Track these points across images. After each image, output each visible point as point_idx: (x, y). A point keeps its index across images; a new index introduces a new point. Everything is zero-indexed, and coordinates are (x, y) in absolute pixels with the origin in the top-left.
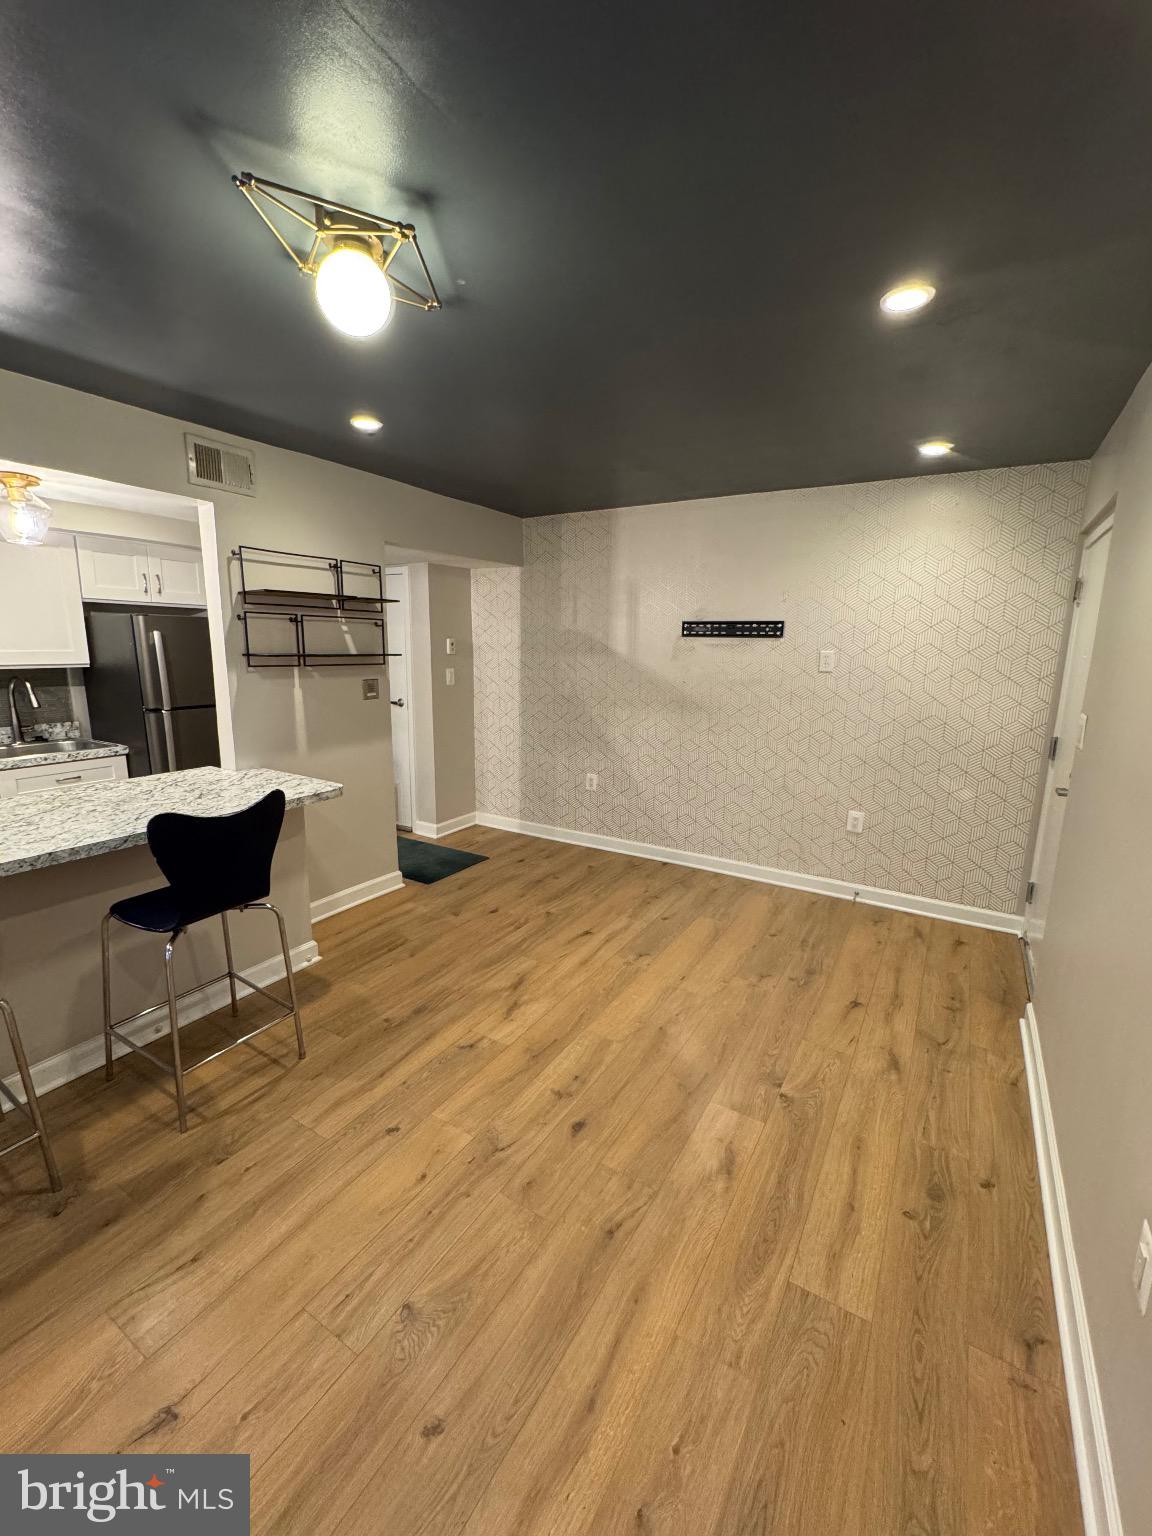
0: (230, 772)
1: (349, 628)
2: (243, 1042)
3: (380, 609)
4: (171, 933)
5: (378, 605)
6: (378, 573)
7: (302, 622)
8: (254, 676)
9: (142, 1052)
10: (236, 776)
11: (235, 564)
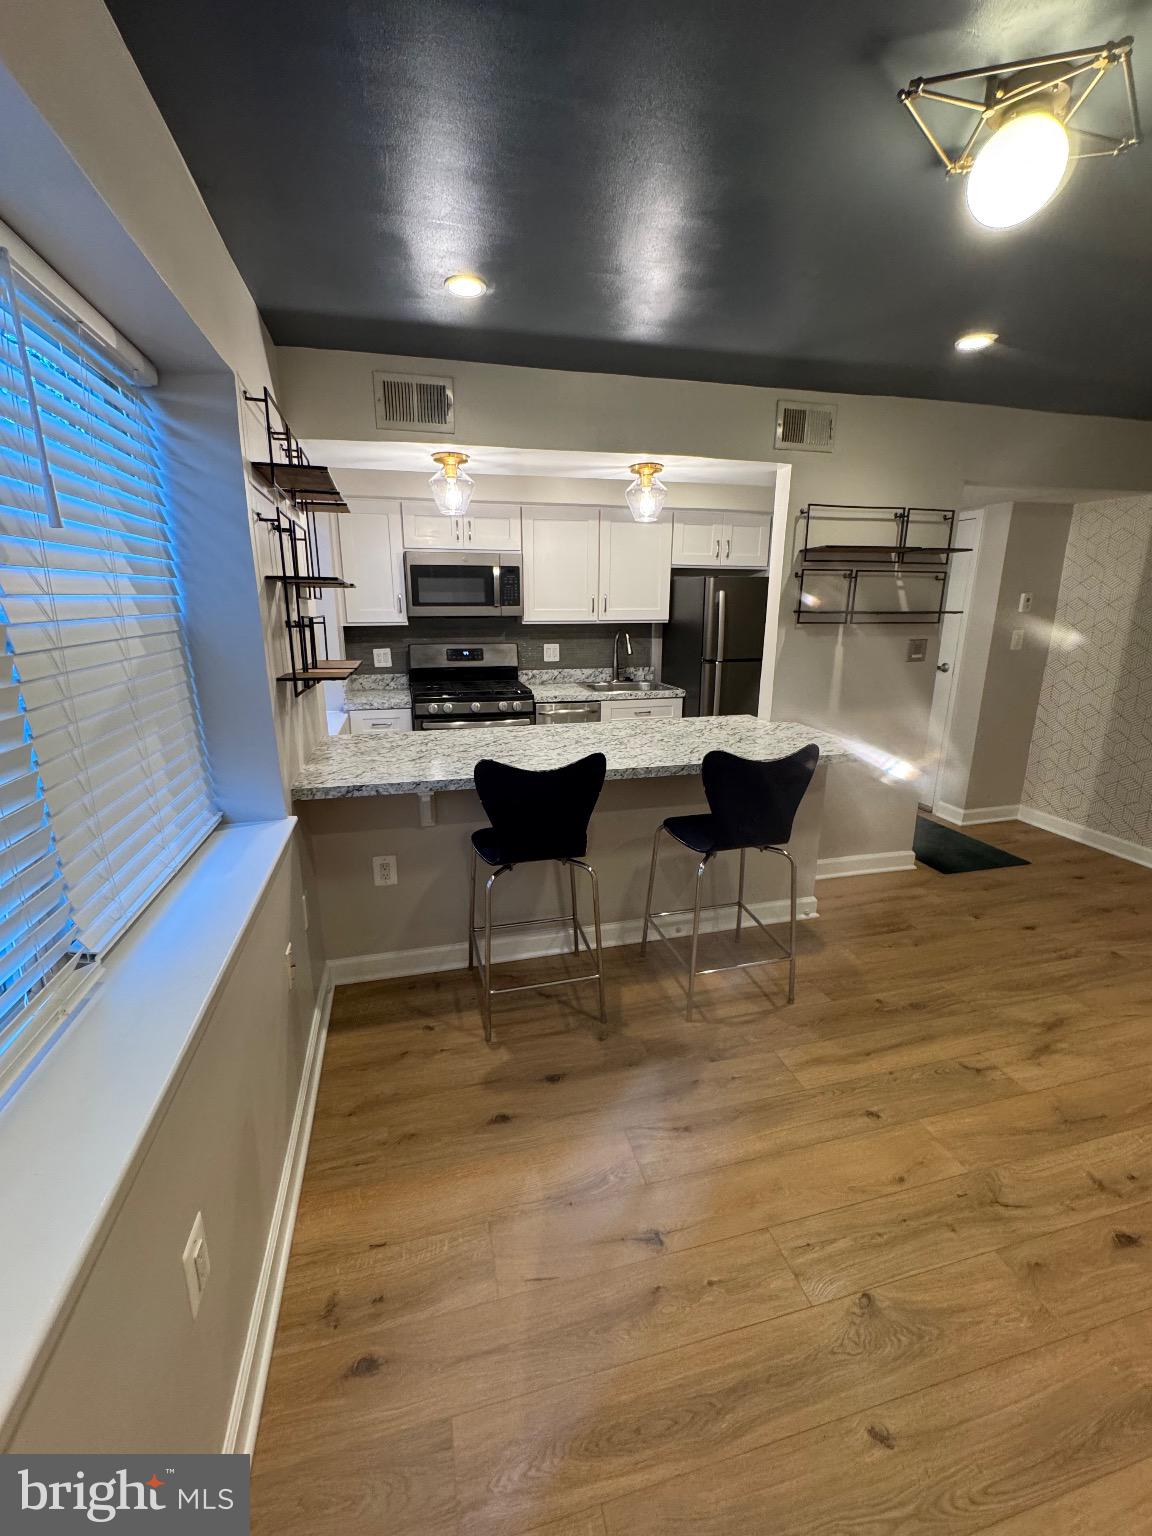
0: (764, 722)
1: (904, 583)
2: (744, 968)
3: (944, 561)
4: (704, 855)
5: (943, 557)
6: (950, 519)
7: (856, 577)
8: (801, 633)
9: (669, 945)
10: (770, 726)
11: (802, 522)
